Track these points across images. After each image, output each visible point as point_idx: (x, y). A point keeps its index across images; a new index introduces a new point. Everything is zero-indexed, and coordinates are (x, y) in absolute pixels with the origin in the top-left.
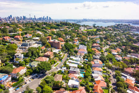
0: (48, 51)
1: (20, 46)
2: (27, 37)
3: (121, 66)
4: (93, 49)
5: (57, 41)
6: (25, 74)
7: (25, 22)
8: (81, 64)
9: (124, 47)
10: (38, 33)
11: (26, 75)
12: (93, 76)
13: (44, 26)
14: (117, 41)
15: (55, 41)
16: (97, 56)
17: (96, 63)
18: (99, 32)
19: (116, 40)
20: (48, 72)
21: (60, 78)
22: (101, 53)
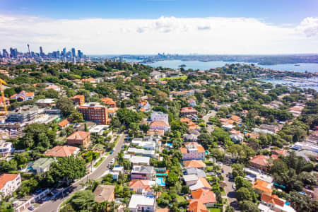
0: (77, 131)
1: (3, 122)
2: (22, 100)
3: (243, 152)
4: (182, 120)
5: (97, 105)
6: (17, 192)
7: (15, 62)
8: (158, 155)
9: (246, 111)
10: (49, 88)
11: (19, 194)
12: (186, 180)
13: (66, 71)
14: (231, 101)
15: (94, 105)
16: (193, 135)
17: (190, 150)
18: (194, 81)
19: (228, 97)
20: (77, 181)
21: (109, 194)
22: (199, 128)
